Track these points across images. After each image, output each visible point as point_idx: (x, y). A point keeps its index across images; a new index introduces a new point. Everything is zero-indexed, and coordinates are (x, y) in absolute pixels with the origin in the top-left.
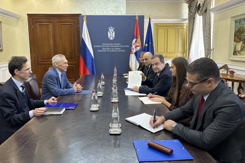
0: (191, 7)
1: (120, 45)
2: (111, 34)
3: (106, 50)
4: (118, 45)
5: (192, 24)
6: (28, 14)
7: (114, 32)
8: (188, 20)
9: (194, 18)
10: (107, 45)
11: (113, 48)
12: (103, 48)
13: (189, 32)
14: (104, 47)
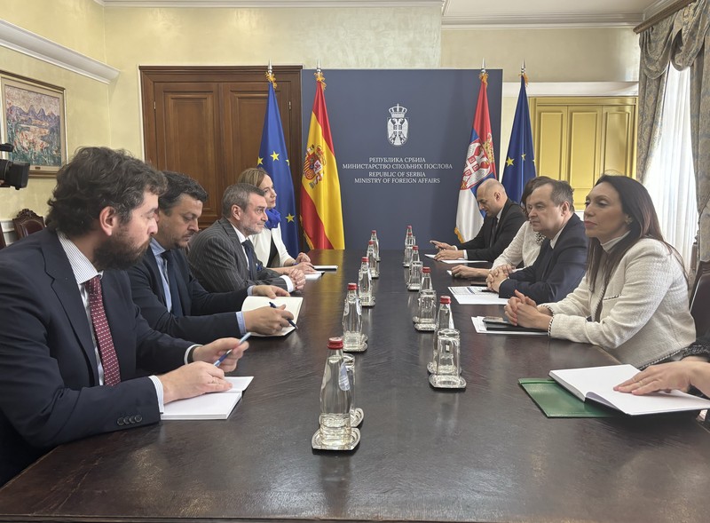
0: (650, 42)
1: (423, 163)
2: (398, 129)
3: (379, 177)
4: (417, 163)
5: (654, 99)
6: (141, 68)
7: (406, 122)
8: (638, 85)
9: (660, 79)
10: (383, 162)
11: (401, 170)
12: (372, 170)
13: (641, 123)
14: (374, 170)
